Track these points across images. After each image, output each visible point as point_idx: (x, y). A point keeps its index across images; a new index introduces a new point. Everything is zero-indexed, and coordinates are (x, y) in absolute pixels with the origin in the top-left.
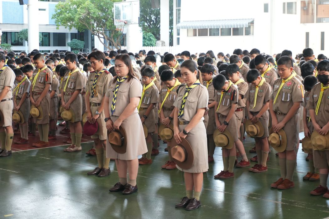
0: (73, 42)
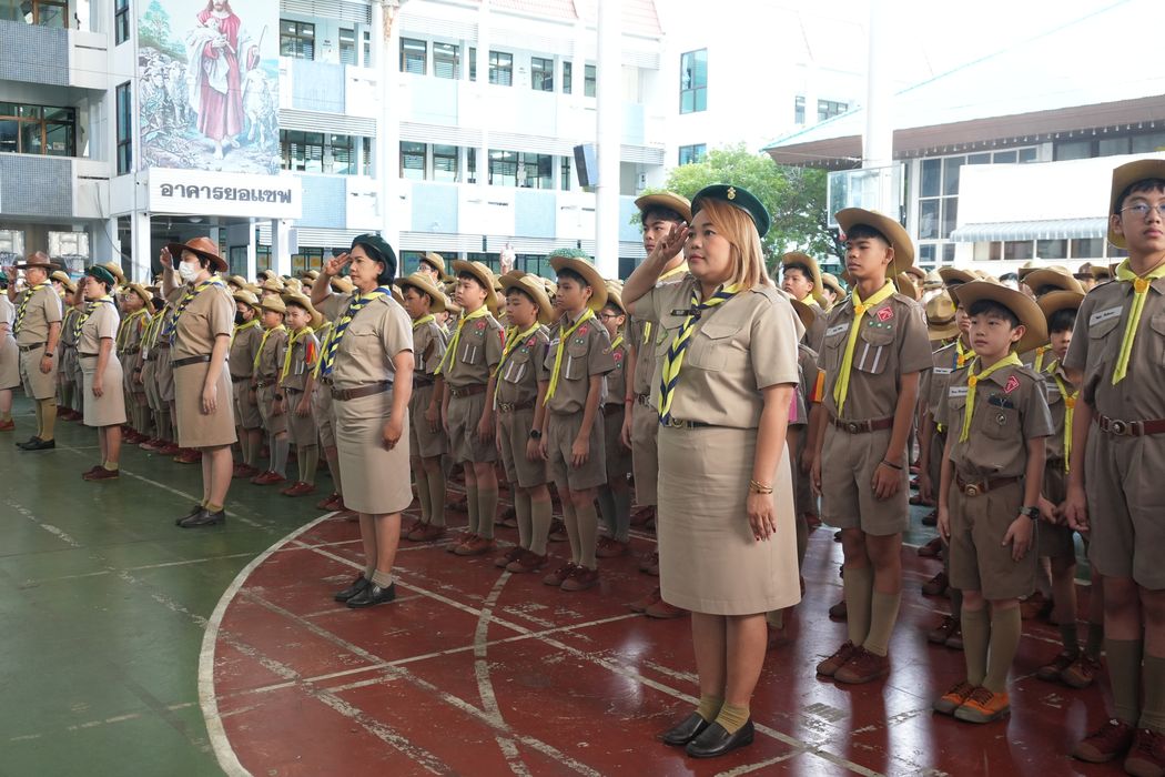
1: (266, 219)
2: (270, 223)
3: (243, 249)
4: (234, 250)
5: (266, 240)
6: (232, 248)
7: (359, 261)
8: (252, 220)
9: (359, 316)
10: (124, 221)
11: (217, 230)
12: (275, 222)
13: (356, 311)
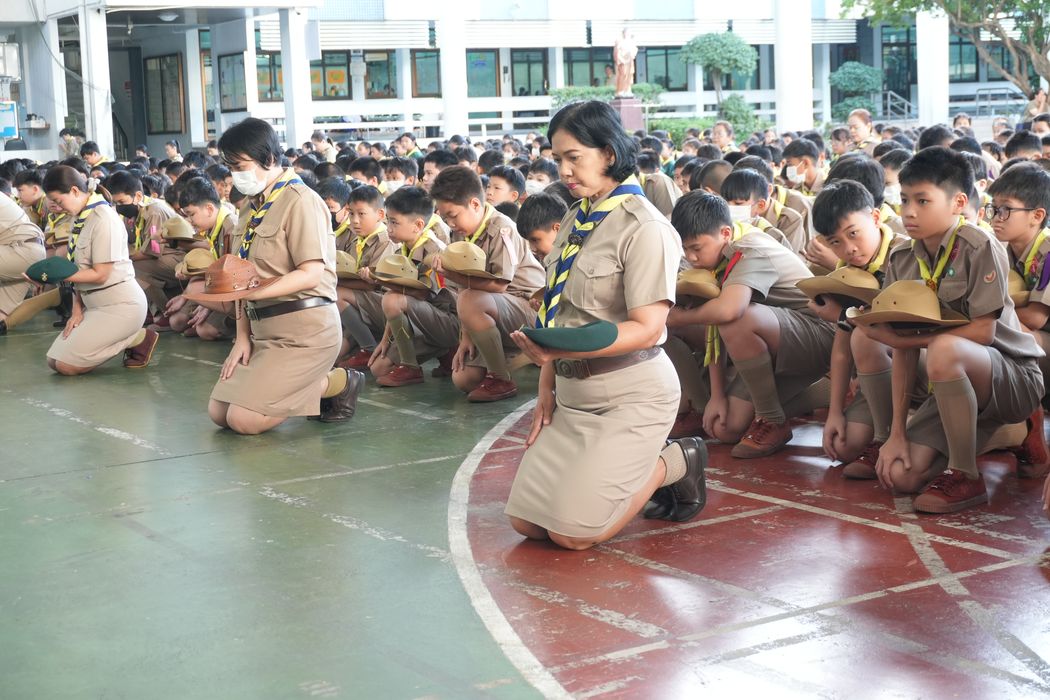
0: (849, 73)
1: (269, 10)
2: (276, 16)
3: (237, 58)
4: (223, 60)
5: (271, 43)
6: (220, 57)
7: (573, 159)
8: (249, 13)
9: (593, 242)
10: (68, 22)
11: (196, 31)
12: (283, 12)
13: (586, 234)
